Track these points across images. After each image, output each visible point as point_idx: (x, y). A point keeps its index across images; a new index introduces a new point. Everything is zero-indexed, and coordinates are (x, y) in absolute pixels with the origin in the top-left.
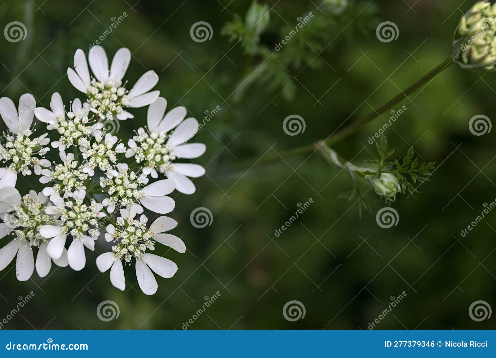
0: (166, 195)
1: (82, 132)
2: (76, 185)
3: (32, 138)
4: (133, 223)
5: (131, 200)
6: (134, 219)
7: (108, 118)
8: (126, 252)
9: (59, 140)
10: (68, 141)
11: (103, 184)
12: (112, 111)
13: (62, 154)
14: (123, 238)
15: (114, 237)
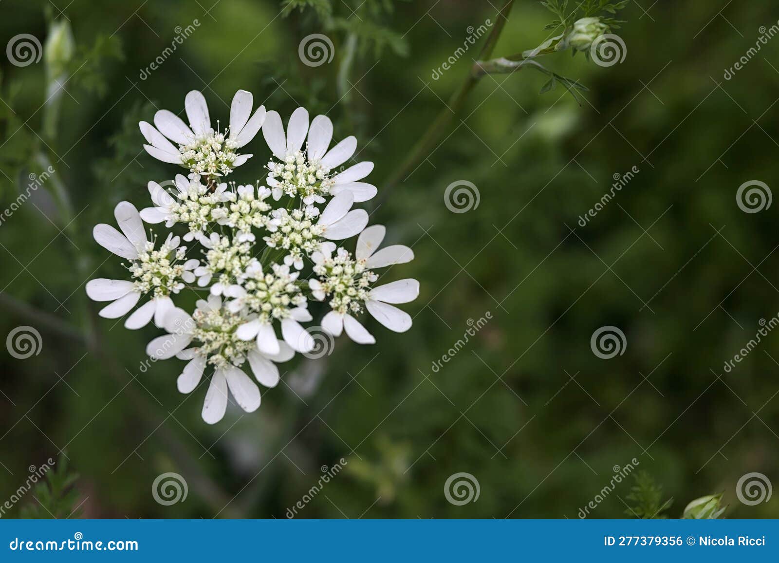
0: (349, 211)
1: (209, 204)
2: (243, 262)
3: (157, 248)
4: (334, 263)
5: (314, 241)
6: (333, 257)
7: (226, 172)
8: (348, 299)
9: (189, 231)
10: (201, 223)
11: (270, 243)
12: (225, 163)
13: (204, 241)
14: (336, 285)
15: (324, 291)
